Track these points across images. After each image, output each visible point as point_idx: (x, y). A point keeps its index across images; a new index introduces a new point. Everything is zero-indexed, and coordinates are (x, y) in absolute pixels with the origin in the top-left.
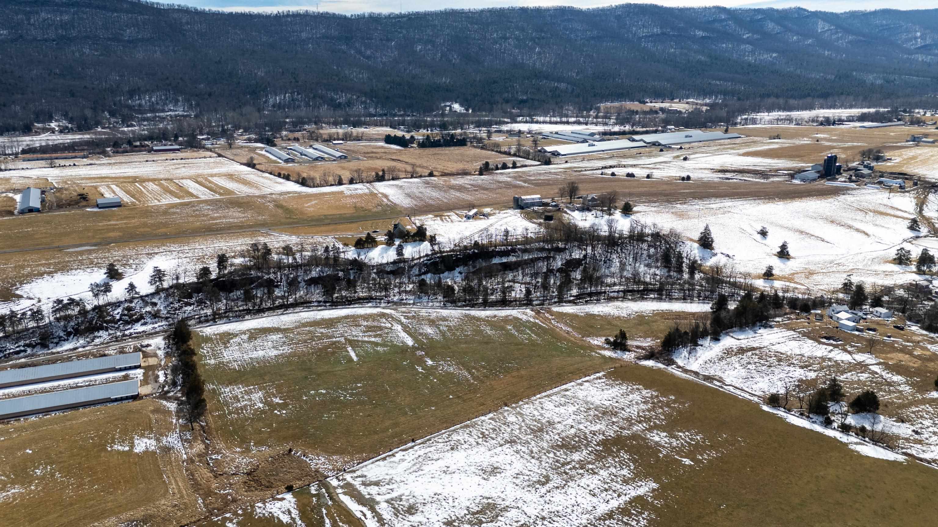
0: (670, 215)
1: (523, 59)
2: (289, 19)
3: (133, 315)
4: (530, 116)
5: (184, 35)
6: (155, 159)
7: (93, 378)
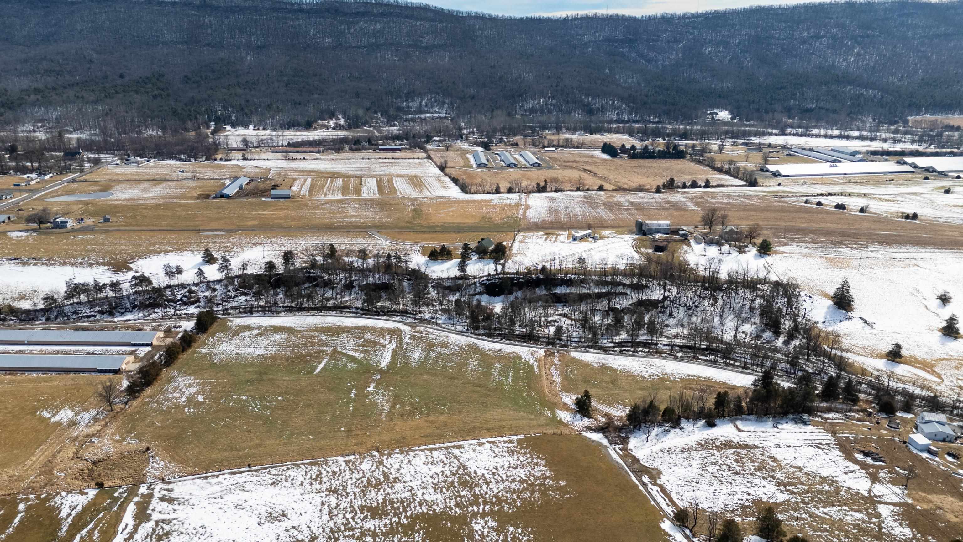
0: (823, 261)
1: (834, 61)
2: (576, 23)
3: (192, 298)
4: (806, 128)
5: (474, 40)
6: (370, 157)
7: (108, 348)
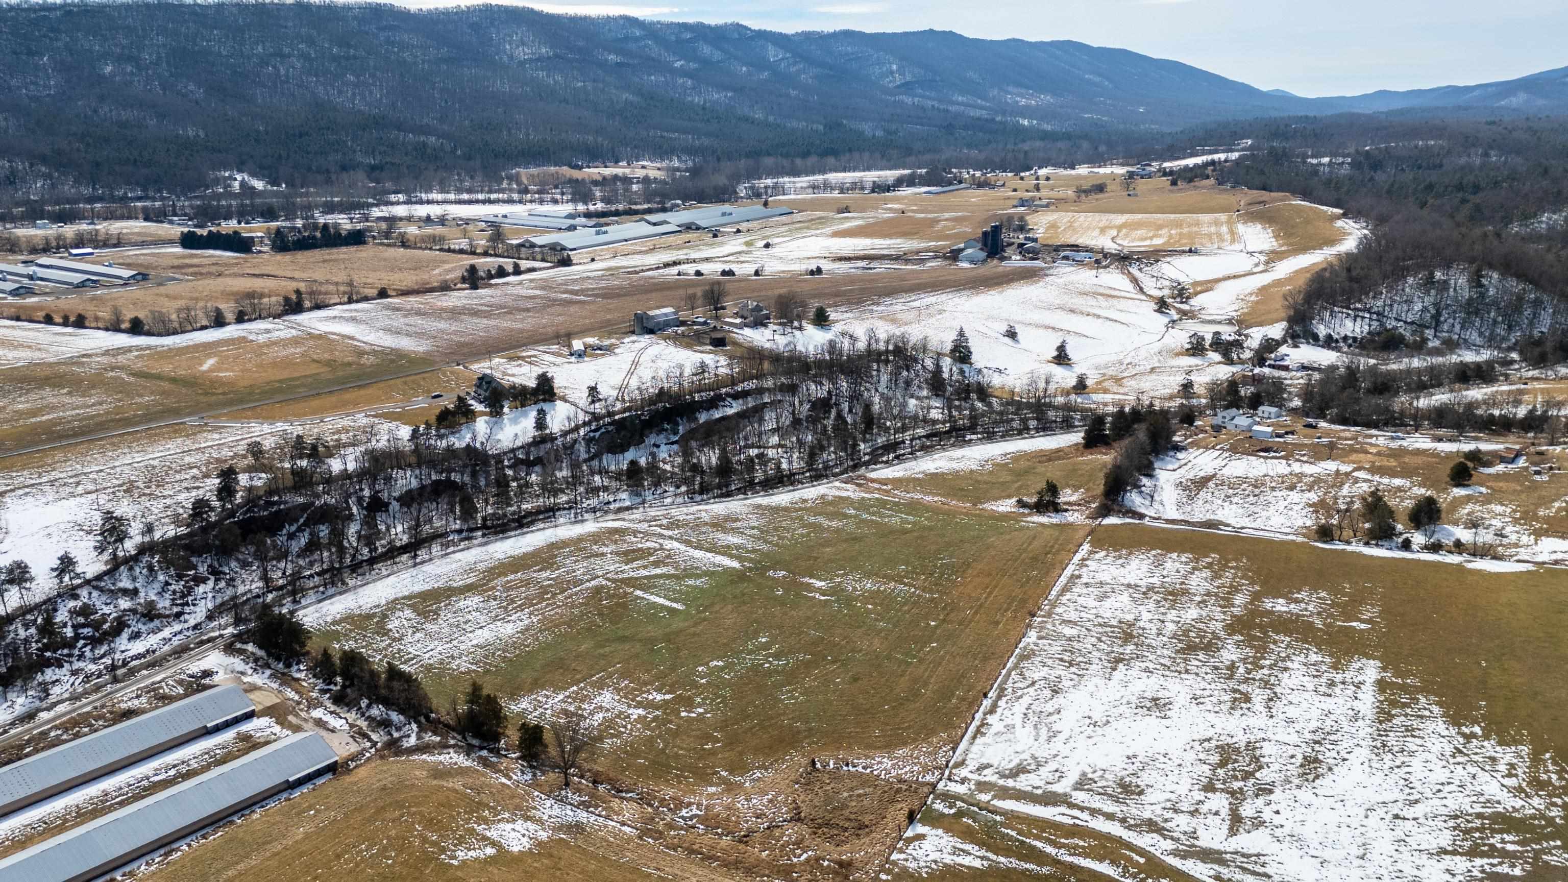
1: (329, 95)
3: (100, 623)
4: (406, 192)
